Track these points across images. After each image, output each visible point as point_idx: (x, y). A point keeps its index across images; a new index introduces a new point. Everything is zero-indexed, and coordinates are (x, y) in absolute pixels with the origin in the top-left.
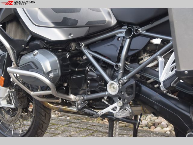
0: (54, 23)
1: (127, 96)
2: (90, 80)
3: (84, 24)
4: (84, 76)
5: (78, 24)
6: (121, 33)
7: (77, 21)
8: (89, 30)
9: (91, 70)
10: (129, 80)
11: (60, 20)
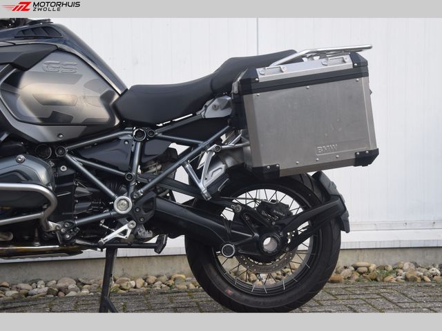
0: (40, 119)
1: (144, 213)
2: (78, 199)
3: (81, 121)
4: (69, 193)
5: (73, 121)
6: (127, 135)
7: (71, 118)
8: (85, 129)
9: (80, 186)
10: (146, 192)
11: (48, 115)
